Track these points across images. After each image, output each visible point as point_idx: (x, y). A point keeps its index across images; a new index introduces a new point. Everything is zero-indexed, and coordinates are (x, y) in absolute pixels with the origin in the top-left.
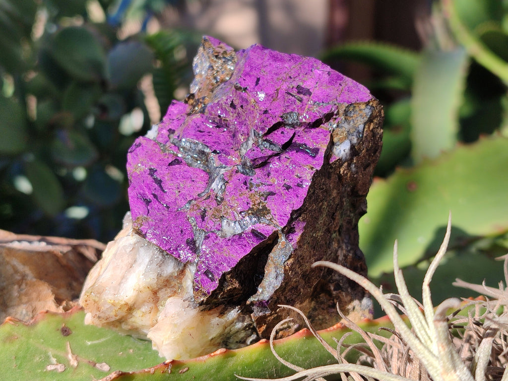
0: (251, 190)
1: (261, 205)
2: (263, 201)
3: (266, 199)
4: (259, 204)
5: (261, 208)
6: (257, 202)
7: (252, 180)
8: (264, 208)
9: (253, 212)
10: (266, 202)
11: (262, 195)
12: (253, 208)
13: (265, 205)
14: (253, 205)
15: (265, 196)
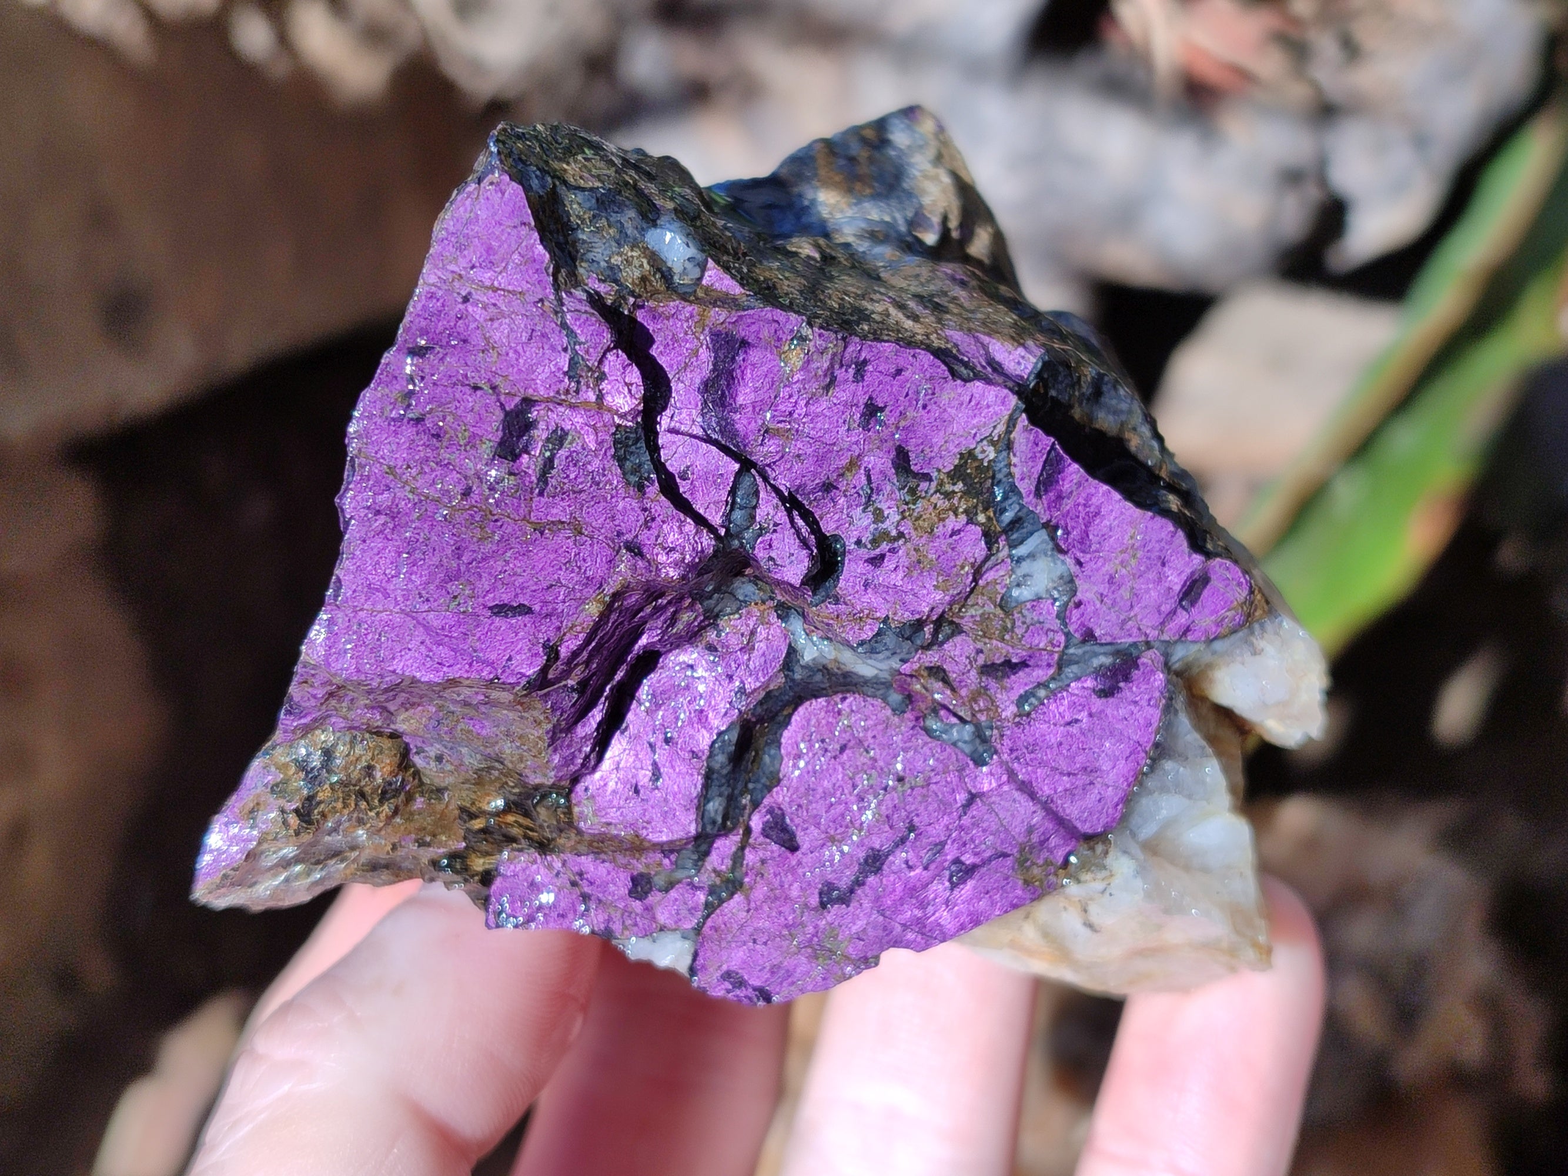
0: (901, 535)
1: (949, 488)
2: (934, 484)
3: (927, 477)
4: (949, 495)
5: (959, 486)
6: (942, 503)
7: (858, 542)
8: (956, 474)
9: (980, 508)
10: (934, 474)
11: (913, 491)
12: (966, 511)
13: (948, 474)
14: (956, 515)
15: (912, 483)
